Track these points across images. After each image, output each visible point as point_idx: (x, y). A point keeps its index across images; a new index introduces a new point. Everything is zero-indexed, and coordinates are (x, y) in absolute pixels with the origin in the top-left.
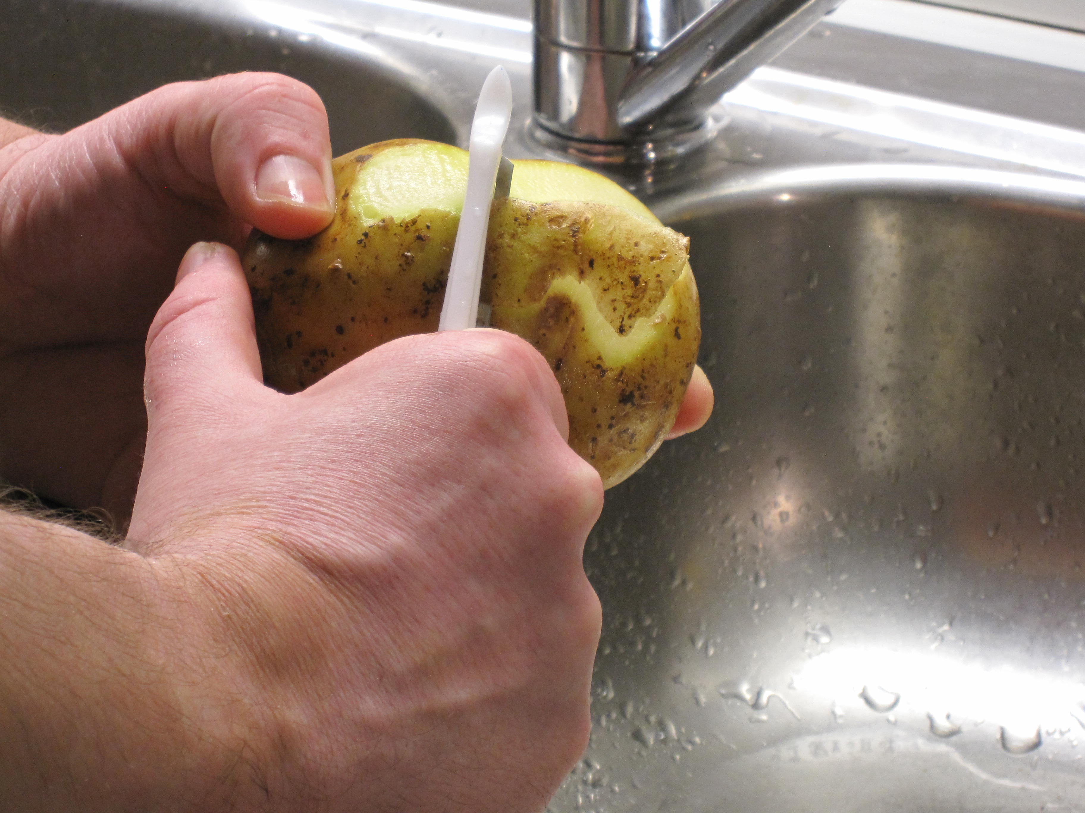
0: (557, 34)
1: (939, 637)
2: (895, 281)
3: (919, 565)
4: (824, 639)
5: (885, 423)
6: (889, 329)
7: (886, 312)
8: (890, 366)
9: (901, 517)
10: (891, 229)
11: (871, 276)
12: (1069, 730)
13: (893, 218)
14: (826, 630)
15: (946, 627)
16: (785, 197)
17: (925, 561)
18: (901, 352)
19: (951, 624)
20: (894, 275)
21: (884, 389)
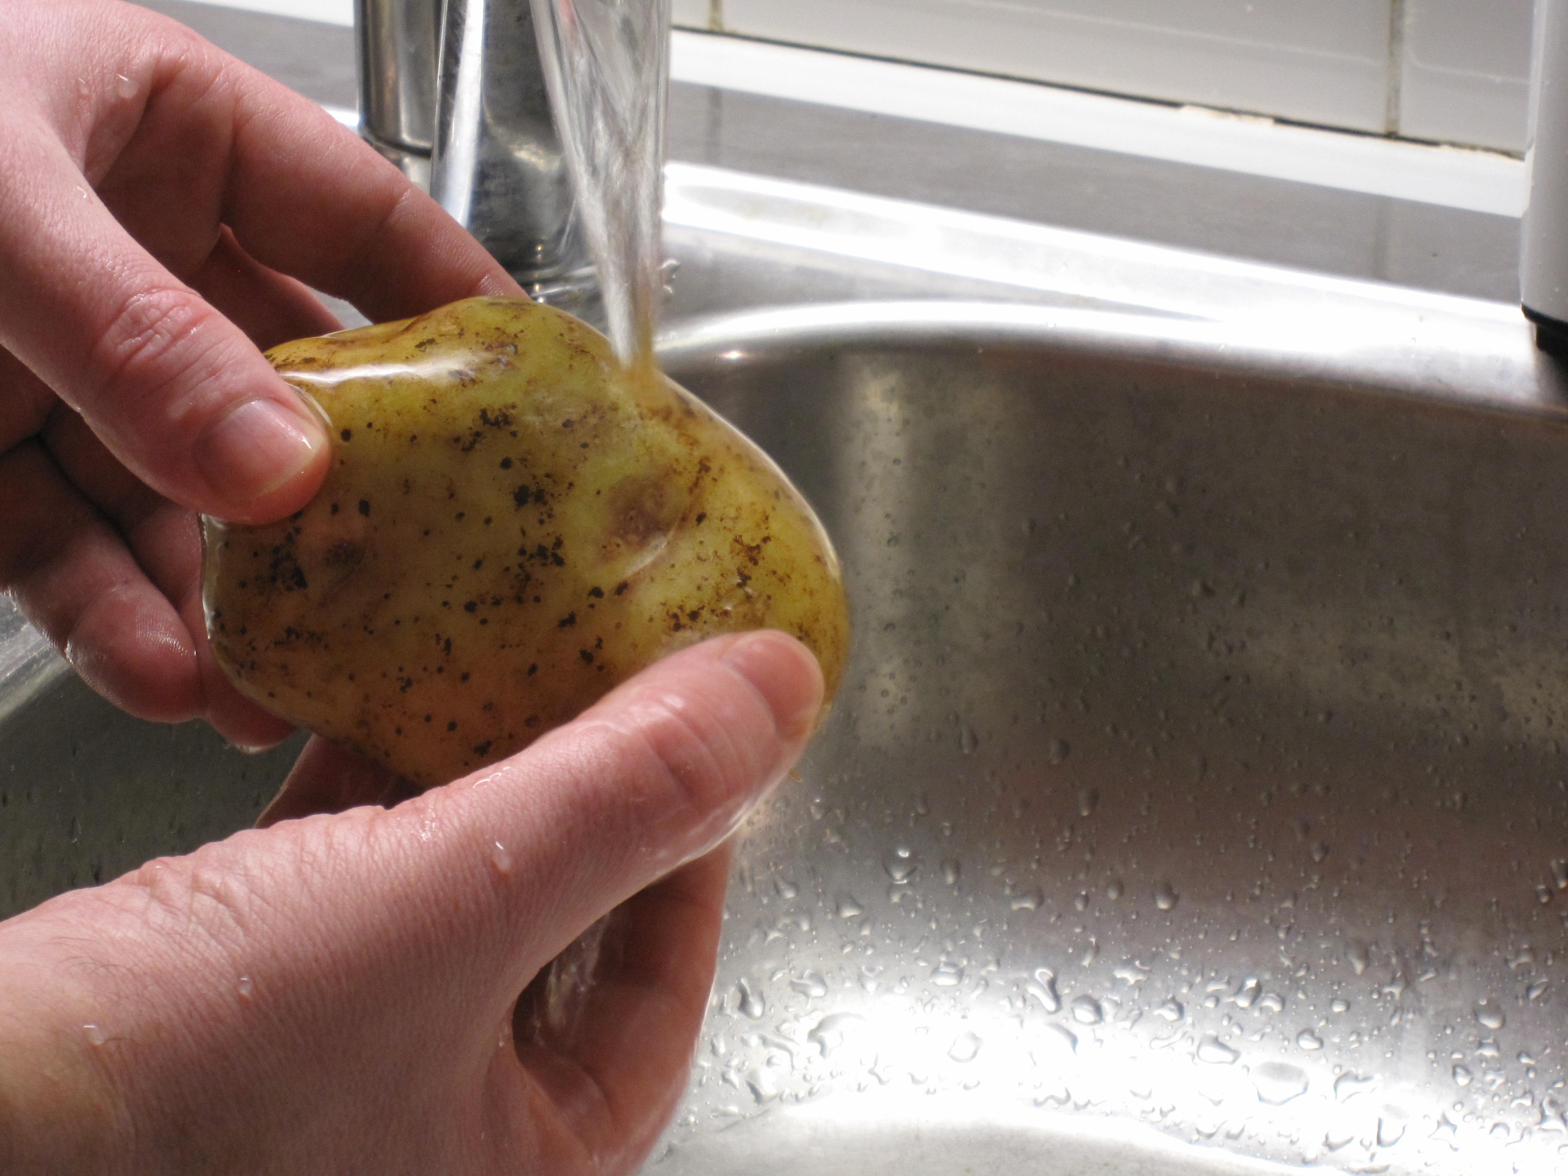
0: (398, 132)
1: (983, 982)
2: (898, 470)
3: (950, 879)
4: (817, 991)
5: (892, 676)
6: (893, 540)
7: (888, 516)
8: (898, 593)
9: (921, 811)
10: (890, 394)
11: (863, 464)
12: (1174, 1108)
13: (892, 379)
14: (818, 978)
15: (992, 968)
16: (734, 355)
17: (958, 870)
18: (911, 572)
19: (998, 963)
20: (896, 461)
21: (890, 626)
